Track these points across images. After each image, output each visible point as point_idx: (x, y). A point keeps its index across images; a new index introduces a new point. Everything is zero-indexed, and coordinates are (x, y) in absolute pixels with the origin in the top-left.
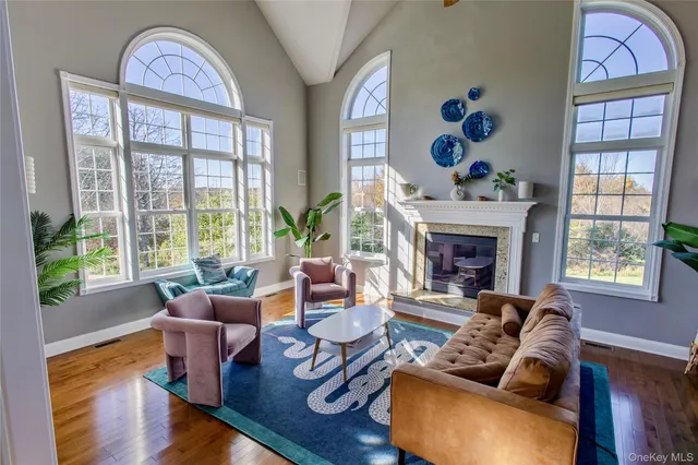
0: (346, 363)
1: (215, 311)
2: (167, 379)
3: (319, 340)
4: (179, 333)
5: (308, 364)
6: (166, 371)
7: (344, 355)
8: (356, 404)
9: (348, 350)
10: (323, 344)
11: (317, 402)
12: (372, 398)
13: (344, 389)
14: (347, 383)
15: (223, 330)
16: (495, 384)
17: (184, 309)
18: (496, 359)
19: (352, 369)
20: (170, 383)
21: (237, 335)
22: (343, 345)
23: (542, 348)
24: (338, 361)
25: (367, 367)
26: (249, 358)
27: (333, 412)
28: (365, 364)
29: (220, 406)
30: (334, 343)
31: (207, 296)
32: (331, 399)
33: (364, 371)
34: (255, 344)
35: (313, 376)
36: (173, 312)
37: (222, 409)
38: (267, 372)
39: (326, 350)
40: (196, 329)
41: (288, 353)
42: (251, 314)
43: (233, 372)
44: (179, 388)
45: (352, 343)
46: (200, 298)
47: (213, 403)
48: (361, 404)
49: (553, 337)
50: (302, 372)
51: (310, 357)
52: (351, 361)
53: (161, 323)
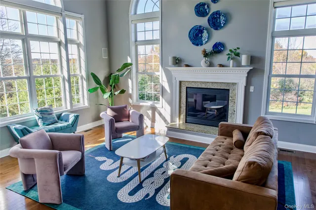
0: (141, 170)
1: (53, 144)
2: (23, 189)
3: (122, 158)
4: (30, 159)
5: (117, 172)
6: (22, 183)
7: (139, 166)
8: (148, 195)
9: (141, 163)
10: (125, 160)
11: (123, 196)
12: (157, 191)
13: (140, 187)
14: (141, 183)
15: (60, 155)
16: (231, 177)
17: (32, 143)
18: (231, 163)
19: (144, 174)
20: (25, 191)
21: (69, 157)
22: (138, 160)
23: (260, 156)
24: (135, 169)
25: (153, 172)
26: (78, 172)
27: (134, 201)
28: (152, 170)
29: (61, 204)
30: (132, 159)
31: (47, 134)
32: (132, 193)
33: (151, 175)
34: (81, 163)
35: (120, 180)
36: (25, 145)
37: (62, 205)
38: (90, 180)
39: (127, 164)
40: (41, 156)
41: (103, 167)
42: (77, 144)
43: (67, 182)
44: (32, 194)
45: (143, 158)
46: (42, 135)
47: (56, 201)
48: (151, 195)
49: (263, 149)
50: (113, 178)
51: (117, 168)
52: (143, 170)
53: (17, 153)
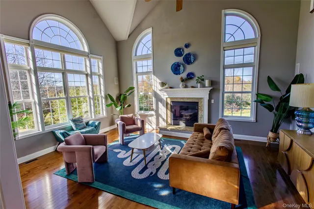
0: (145, 157)
1: (86, 141)
2: (66, 173)
3: (133, 149)
4: (72, 152)
5: (129, 160)
6: (65, 169)
7: (144, 154)
8: (152, 173)
9: (146, 152)
10: (135, 150)
11: (135, 174)
12: (158, 170)
13: (145, 168)
14: (146, 165)
15: (93, 149)
16: (208, 158)
17: (73, 141)
18: (204, 149)
19: (148, 159)
20: (67, 175)
21: (98, 150)
22: (144, 150)
23: (223, 142)
24: (142, 156)
25: (153, 158)
26: (104, 159)
27: (143, 178)
28: (153, 156)
29: (93, 182)
30: (139, 150)
31: (82, 135)
32: (141, 172)
33: (152, 160)
34: (105, 153)
35: (132, 164)
36: (68, 143)
38: (112, 165)
39: (136, 153)
40: (80, 150)
41: (119, 156)
42: (102, 141)
43: (96, 167)
44: (73, 177)
45: (147, 149)
46: (78, 136)
47: (90, 181)
48: (154, 173)
49: (226, 138)
50: (127, 163)
51: (129, 156)
52: (146, 156)
53: (63, 148)
